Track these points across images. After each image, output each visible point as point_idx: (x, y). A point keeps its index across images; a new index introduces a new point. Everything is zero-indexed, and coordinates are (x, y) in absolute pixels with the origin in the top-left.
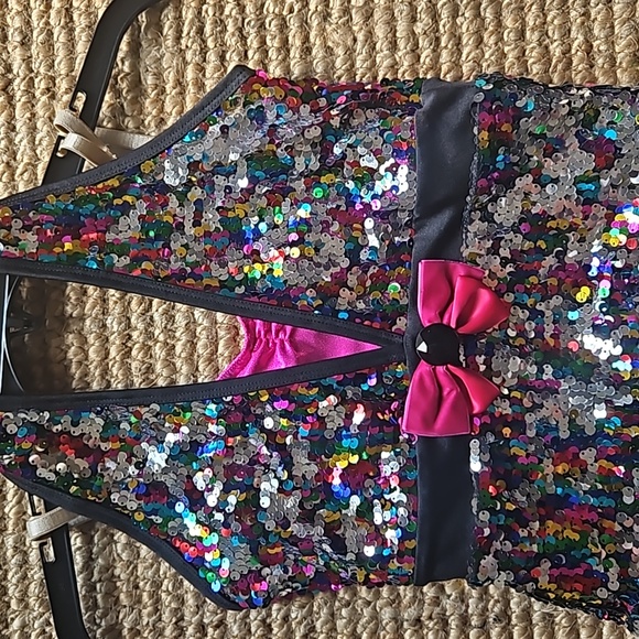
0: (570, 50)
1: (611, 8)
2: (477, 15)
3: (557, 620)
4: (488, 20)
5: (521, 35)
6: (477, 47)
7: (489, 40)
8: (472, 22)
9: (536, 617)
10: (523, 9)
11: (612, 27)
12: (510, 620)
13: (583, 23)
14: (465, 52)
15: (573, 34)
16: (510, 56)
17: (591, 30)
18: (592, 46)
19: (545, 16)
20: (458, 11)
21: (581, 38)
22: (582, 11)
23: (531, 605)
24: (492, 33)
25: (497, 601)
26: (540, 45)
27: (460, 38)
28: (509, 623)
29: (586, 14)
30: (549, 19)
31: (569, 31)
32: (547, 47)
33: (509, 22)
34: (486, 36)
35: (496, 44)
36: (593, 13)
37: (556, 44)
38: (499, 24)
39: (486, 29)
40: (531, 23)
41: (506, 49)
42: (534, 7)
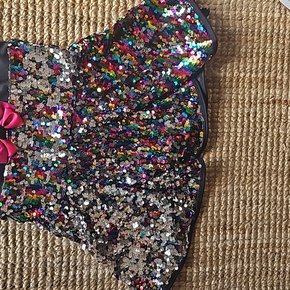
0: (43, 38)
1: (58, 25)
2: (10, 20)
3: (25, 233)
4: (14, 22)
5: (26, 29)
6: (9, 31)
7: (14, 29)
8: (7, 22)
9: (17, 232)
10: (27, 20)
11: (58, 31)
12: (8, 233)
13: (48, 29)
14: (5, 32)
15: (45, 32)
16: (21, 36)
17: (51, 31)
18: (51, 37)
19: (35, 24)
20: (3, 17)
21: (47, 34)
22: (48, 24)
23: (15, 228)
24: (15, 27)
25: (4, 227)
26: (32, 34)
27: (3, 27)
28: (7, 234)
29: (50, 26)
30: (36, 25)
31: (43, 30)
32: (35, 35)
33: (22, 24)
34: (13, 27)
35: (17, 31)
36: (52, 25)
37: (38, 34)
38: (18, 24)
39: (13, 25)
40: (30, 26)
41: (20, 34)
42: (31, 20)
